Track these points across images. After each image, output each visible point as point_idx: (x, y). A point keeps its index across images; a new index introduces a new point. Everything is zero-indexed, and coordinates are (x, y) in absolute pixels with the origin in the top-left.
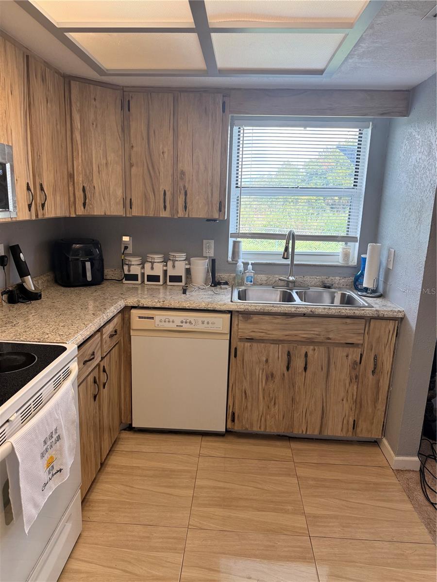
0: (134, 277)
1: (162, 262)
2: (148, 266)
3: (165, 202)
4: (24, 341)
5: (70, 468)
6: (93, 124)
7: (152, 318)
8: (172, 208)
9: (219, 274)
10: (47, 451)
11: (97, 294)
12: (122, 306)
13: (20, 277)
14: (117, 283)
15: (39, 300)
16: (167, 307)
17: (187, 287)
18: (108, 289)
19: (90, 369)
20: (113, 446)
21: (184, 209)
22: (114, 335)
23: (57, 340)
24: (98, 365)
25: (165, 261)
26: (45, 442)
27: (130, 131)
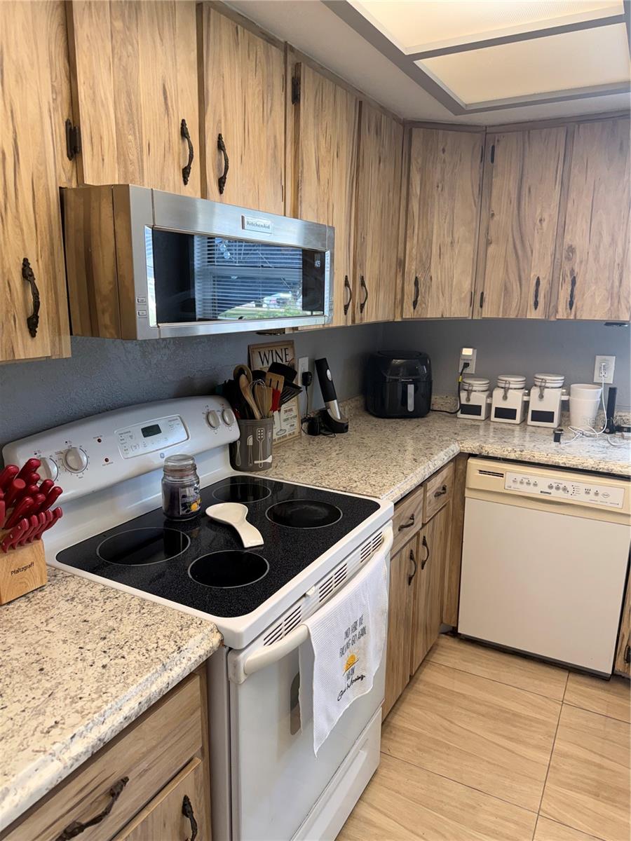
0: (475, 410)
1: (522, 388)
2: (498, 393)
3: (536, 296)
4: (326, 488)
5: (374, 677)
6: (438, 187)
7: (501, 475)
8: (547, 305)
9: (620, 414)
10: (348, 647)
11: (421, 430)
12: (455, 452)
13: (325, 401)
14: (448, 416)
15: (343, 432)
16: (527, 460)
17: (562, 430)
18: (436, 424)
19: (407, 539)
20: (428, 653)
21: (568, 307)
22: (441, 493)
23: (368, 492)
24: (418, 534)
25: (528, 388)
26: (347, 634)
27: (491, 192)
